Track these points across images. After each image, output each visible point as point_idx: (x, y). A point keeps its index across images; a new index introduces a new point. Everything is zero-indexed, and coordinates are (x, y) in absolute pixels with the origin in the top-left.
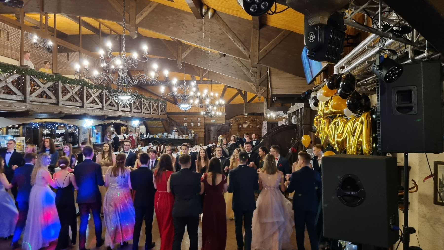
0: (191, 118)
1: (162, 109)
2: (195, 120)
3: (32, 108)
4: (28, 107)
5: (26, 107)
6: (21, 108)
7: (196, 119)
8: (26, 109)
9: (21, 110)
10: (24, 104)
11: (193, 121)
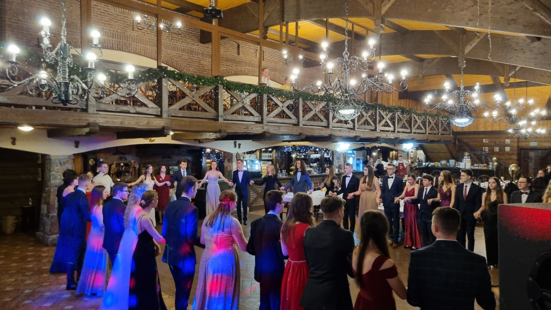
0: (494, 140)
1: (445, 127)
2: (501, 142)
3: (269, 129)
4: (266, 128)
5: (263, 129)
6: (257, 129)
7: (502, 140)
8: (263, 131)
9: (257, 131)
10: (261, 125)
11: (497, 143)
